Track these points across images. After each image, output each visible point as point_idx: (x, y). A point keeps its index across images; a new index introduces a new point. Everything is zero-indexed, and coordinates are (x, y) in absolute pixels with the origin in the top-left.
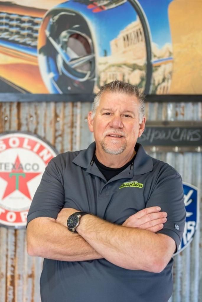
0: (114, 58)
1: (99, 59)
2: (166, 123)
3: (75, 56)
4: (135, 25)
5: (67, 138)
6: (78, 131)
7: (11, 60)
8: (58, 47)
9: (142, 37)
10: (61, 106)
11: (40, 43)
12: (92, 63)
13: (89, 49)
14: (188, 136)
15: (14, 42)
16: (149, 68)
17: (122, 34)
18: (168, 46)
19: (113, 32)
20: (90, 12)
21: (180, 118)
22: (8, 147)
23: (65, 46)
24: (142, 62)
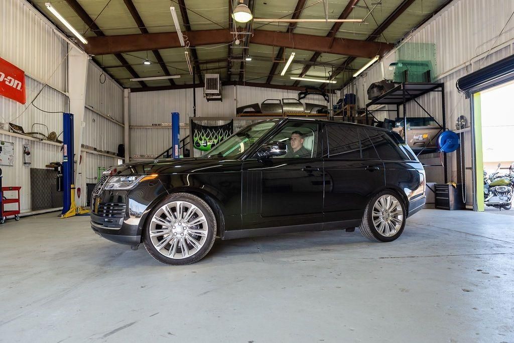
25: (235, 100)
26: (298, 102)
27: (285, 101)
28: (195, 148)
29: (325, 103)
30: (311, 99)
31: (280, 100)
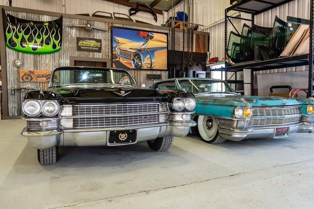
0: (145, 62)
1: (143, 62)
2: (154, 74)
3: (138, 61)
4: (149, 56)
5: (137, 77)
6: (138, 76)
7: (126, 62)
8: (135, 59)
9: (150, 58)
10: (135, 71)
11: (132, 59)
12: (141, 63)
13: (141, 60)
14: (158, 77)
15: (127, 58)
16: (151, 64)
17: (147, 58)
18: (154, 60)
19: (145, 57)
20: (141, 53)
21: (156, 74)
22: (126, 79)
23: (136, 59)
24: (150, 63)
25: (63, 6)
26: (128, 18)
27: (116, 15)
28: (9, 47)
29: (153, 22)
30: (140, 17)
31: (111, 14)
